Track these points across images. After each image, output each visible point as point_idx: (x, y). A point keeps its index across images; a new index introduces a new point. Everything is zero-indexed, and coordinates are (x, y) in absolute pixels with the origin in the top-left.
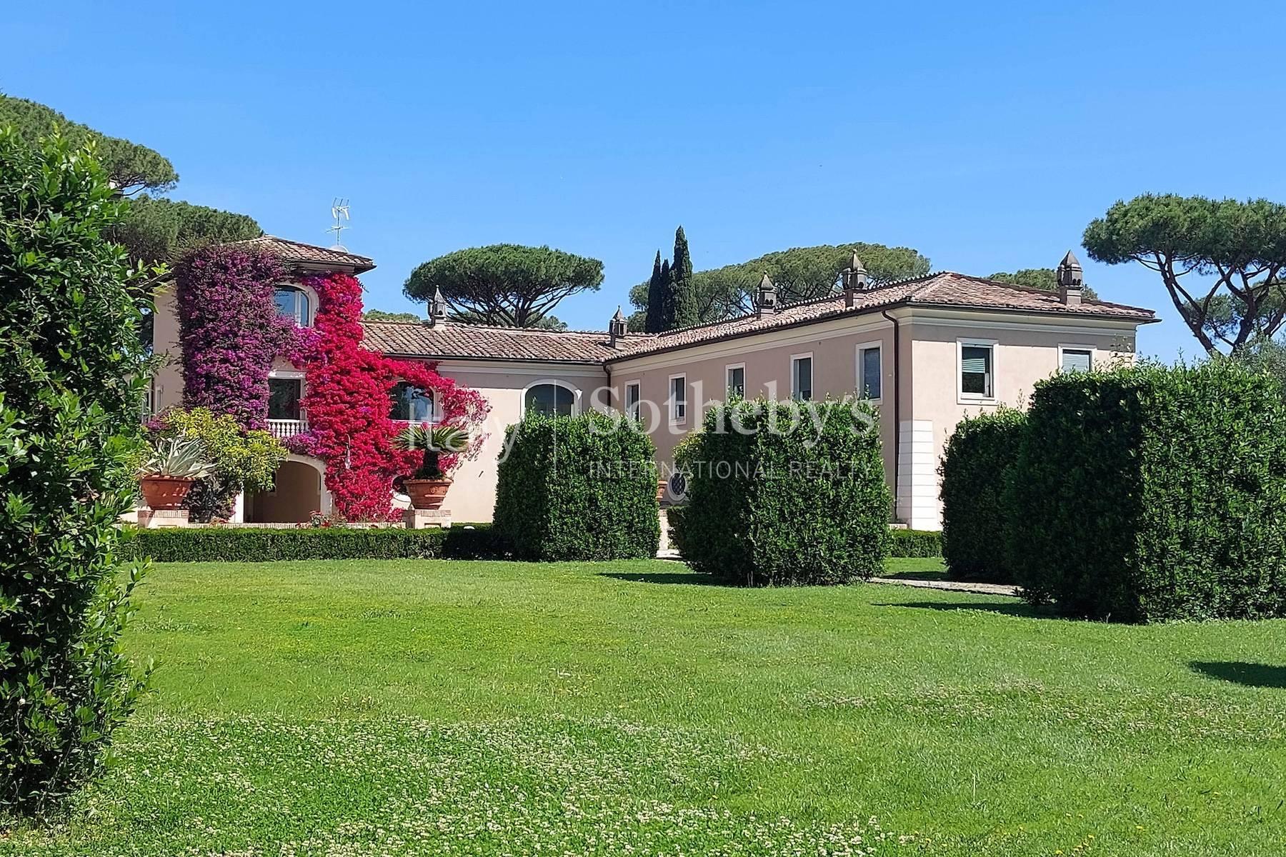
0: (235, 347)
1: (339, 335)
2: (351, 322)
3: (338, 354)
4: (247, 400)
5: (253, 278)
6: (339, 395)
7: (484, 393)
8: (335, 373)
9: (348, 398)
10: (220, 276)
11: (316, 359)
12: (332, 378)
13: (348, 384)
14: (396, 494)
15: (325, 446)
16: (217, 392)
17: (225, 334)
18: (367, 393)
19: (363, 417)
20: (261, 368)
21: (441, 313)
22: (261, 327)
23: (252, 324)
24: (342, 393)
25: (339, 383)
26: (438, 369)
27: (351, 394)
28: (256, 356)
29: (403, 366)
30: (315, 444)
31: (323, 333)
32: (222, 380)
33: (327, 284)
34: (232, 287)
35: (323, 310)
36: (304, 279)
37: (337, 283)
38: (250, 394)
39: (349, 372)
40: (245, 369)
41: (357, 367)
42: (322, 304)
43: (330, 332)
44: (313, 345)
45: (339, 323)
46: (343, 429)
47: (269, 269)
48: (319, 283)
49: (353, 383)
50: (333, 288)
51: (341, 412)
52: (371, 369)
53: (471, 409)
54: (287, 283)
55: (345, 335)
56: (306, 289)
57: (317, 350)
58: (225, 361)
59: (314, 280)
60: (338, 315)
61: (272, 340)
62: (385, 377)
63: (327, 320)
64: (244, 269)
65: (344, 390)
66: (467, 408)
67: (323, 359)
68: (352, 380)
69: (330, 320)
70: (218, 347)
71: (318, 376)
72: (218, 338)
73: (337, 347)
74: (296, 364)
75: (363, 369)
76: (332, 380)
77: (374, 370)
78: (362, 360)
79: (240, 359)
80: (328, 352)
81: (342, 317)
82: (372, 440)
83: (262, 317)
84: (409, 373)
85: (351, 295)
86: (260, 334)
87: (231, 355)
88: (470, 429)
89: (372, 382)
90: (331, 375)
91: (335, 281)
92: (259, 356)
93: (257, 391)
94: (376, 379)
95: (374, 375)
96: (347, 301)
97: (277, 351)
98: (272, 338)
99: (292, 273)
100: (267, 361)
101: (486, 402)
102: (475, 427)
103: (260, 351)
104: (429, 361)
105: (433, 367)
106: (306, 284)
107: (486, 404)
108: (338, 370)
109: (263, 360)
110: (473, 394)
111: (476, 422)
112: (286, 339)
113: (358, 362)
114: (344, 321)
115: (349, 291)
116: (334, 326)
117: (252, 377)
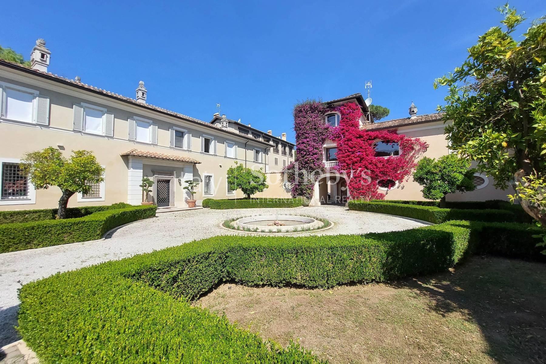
0: (306, 138)
1: (347, 126)
2: (352, 120)
3: (347, 134)
4: (312, 155)
6: (347, 149)
7: (423, 139)
8: (345, 141)
9: (351, 150)
10: (300, 114)
11: (339, 137)
13: (350, 144)
14: (379, 187)
15: (343, 170)
18: (359, 147)
19: (358, 157)
20: (317, 143)
21: (413, 111)
22: (315, 129)
23: (311, 129)
25: (347, 145)
26: (398, 132)
27: (352, 148)
28: (314, 139)
29: (376, 133)
30: (339, 169)
32: (302, 150)
33: (342, 108)
34: (304, 117)
35: (342, 119)
36: (334, 109)
38: (313, 153)
39: (351, 140)
40: (310, 145)
41: (354, 137)
42: (342, 115)
43: (343, 126)
45: (347, 122)
46: (349, 162)
47: (317, 107)
48: (339, 109)
49: (353, 144)
50: (344, 109)
51: (349, 156)
52: (360, 137)
53: (417, 147)
54: (329, 112)
55: (349, 126)
56: (337, 112)
58: (303, 143)
59: (337, 108)
60: (347, 118)
62: (367, 140)
64: (307, 110)
65: (350, 147)
66: (415, 147)
67: (341, 136)
68: (352, 142)
69: (344, 121)
71: (340, 143)
73: (346, 131)
74: (333, 140)
75: (357, 138)
77: (362, 137)
78: (357, 134)
79: (308, 141)
80: (343, 134)
82: (363, 165)
83: (315, 125)
84: (380, 136)
85: (352, 110)
86: (315, 131)
87: (305, 141)
88: (417, 156)
89: (361, 142)
90: (344, 142)
91: (345, 106)
92: (315, 139)
93: (315, 152)
94: (364, 141)
95: (363, 139)
96: (350, 112)
97: (324, 137)
98: (320, 132)
99: (328, 107)
100: (320, 141)
101: (425, 143)
102: (420, 155)
103: (315, 138)
104: (391, 129)
105: (395, 132)
106: (336, 111)
107: (426, 144)
108: (347, 140)
109: (317, 140)
110: (417, 140)
111: (420, 153)
112: (327, 132)
113: (355, 135)
114: (348, 120)
115: (350, 108)
116: (345, 123)
117: (313, 147)
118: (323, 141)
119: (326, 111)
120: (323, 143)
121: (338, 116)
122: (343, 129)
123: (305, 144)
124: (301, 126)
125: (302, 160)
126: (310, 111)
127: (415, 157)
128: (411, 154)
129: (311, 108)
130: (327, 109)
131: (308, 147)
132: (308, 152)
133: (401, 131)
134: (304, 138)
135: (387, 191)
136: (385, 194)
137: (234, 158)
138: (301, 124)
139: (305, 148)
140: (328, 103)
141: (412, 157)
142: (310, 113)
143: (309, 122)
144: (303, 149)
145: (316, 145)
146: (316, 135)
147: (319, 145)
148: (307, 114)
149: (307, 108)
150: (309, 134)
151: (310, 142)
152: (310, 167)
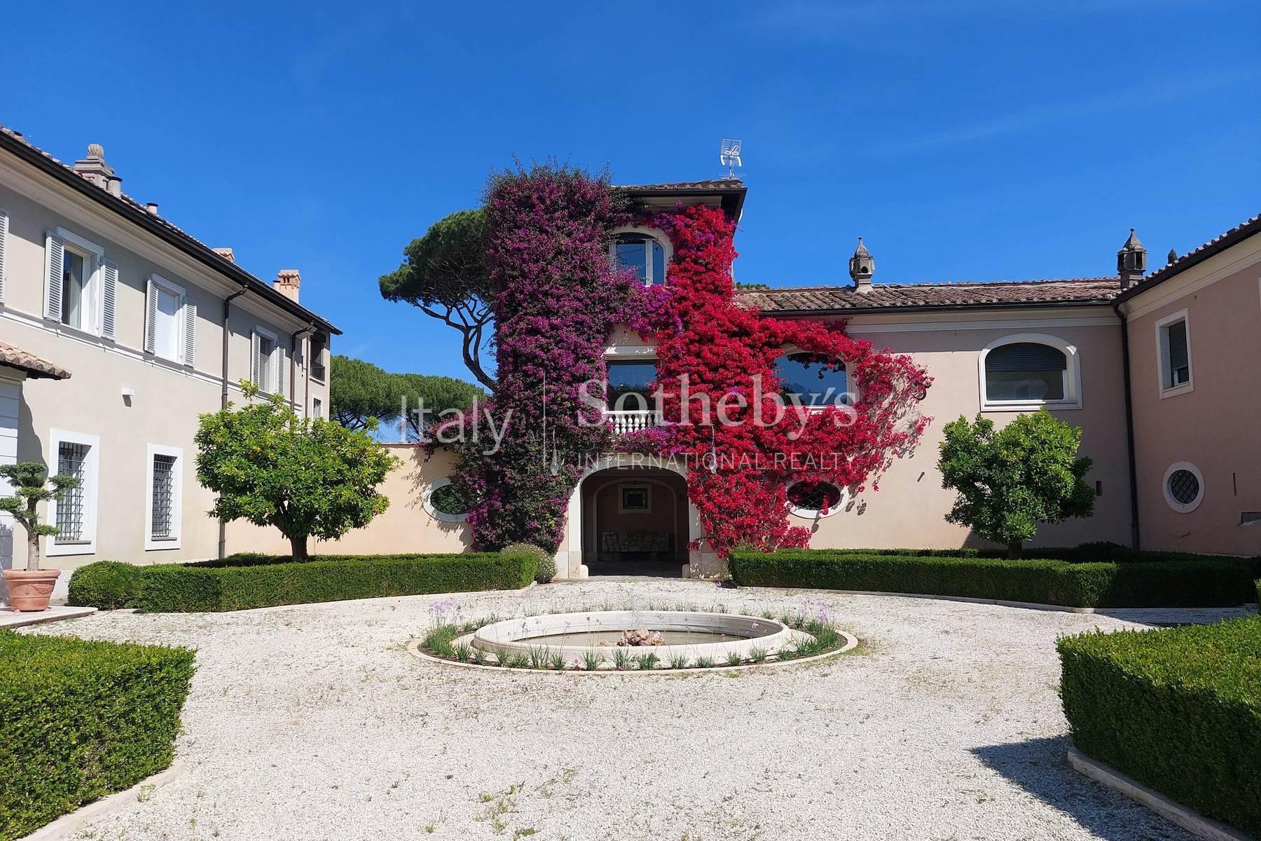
0: (547, 313)
1: (697, 290)
2: (713, 270)
3: (697, 316)
4: (569, 383)
5: (571, 216)
6: (698, 372)
7: (919, 360)
8: (692, 342)
9: (709, 375)
10: (525, 217)
11: (666, 325)
12: (689, 350)
13: (709, 355)
14: (793, 509)
15: (681, 443)
16: (526, 374)
17: (533, 296)
18: (738, 367)
20: (588, 340)
21: (865, 270)
22: (583, 282)
23: (569, 279)
24: (702, 368)
25: (698, 355)
26: (850, 330)
27: (715, 370)
28: (577, 323)
29: (790, 327)
30: (668, 441)
31: (675, 289)
32: (532, 358)
33: (679, 221)
34: (541, 231)
35: (678, 259)
36: (648, 218)
37: (692, 219)
38: (573, 376)
39: (711, 340)
40: (562, 341)
41: (723, 332)
42: (676, 250)
43: (685, 287)
44: (660, 307)
45: (696, 273)
47: (591, 201)
48: (669, 222)
49: (717, 354)
50: (687, 226)
52: (743, 332)
53: (901, 384)
54: (629, 229)
55: (704, 288)
56: (655, 233)
57: (667, 313)
58: (534, 331)
59: (661, 218)
60: (695, 262)
61: (601, 300)
62: (764, 344)
63: (681, 271)
64: (554, 203)
65: (706, 365)
66: (895, 382)
67: (674, 323)
68: (715, 349)
69: (686, 270)
70: (526, 314)
71: (672, 347)
72: (525, 300)
73: (694, 306)
74: (644, 335)
75: (733, 334)
76: (689, 353)
77: (748, 334)
78: (731, 322)
79: (553, 327)
80: (683, 314)
81: (701, 265)
82: (749, 432)
83: (584, 269)
84: (802, 336)
85: (713, 233)
86: (582, 292)
87: (543, 323)
88: (899, 412)
89: (746, 351)
90: (687, 345)
91: (691, 217)
92: (582, 323)
93: (581, 371)
94: (752, 347)
95: (748, 341)
96: (708, 241)
97: (612, 317)
98: (600, 298)
99: (628, 209)
100: (598, 332)
101: (923, 372)
102: (908, 409)
103: (585, 317)
104: (832, 318)
105: (839, 327)
106: (654, 227)
107: (924, 375)
108: (697, 337)
109: (591, 328)
110: (902, 361)
111: (909, 402)
112: (623, 299)
113: (724, 325)
114: (703, 269)
115: (710, 228)
116: (690, 278)
117: (573, 352)
118: (607, 333)
119: (623, 222)
120: (606, 342)
121: (658, 249)
122: (683, 298)
123: (543, 336)
124: (524, 261)
125: (527, 398)
126: (566, 212)
127: (895, 413)
128: (886, 404)
129: (570, 196)
130: (624, 215)
131: (556, 351)
132: (555, 369)
133: (858, 327)
134: (539, 314)
135: (817, 519)
136: (810, 530)
137: (182, 362)
138: (525, 256)
139: (542, 354)
140: (632, 194)
141: (887, 413)
142: (564, 216)
143: (559, 253)
144: (536, 357)
145: (585, 344)
146: (587, 305)
147: (593, 345)
148: (551, 219)
149: (553, 197)
150: (558, 300)
151: (564, 332)
152: (558, 426)
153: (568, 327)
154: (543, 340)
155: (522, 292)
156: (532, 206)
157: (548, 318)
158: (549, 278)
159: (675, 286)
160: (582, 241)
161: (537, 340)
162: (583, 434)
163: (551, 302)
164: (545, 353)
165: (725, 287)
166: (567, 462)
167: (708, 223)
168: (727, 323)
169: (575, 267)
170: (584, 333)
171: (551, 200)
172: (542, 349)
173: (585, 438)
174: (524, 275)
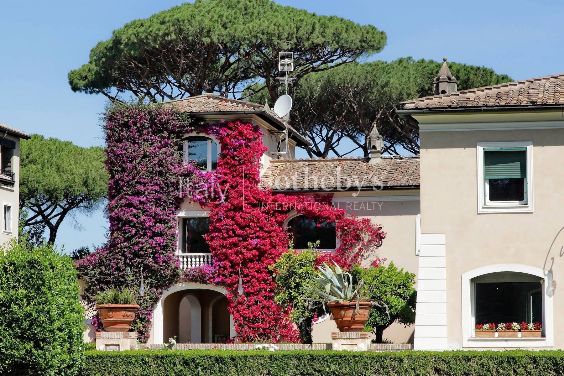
0: (137, 194)
1: (233, 176)
2: (244, 163)
3: (233, 193)
4: (152, 237)
5: (153, 133)
6: (233, 230)
7: (376, 221)
8: (229, 210)
9: (240, 232)
10: (125, 134)
12: (227, 215)
13: (239, 219)
16: (125, 232)
17: (130, 183)
18: (258, 226)
19: (255, 248)
20: (164, 209)
21: (375, 147)
22: (160, 173)
23: (151, 173)
24: (235, 227)
25: (233, 218)
26: (334, 201)
27: (242, 228)
28: (156, 199)
29: (293, 200)
30: (213, 274)
31: (220, 176)
32: (128, 222)
33: (224, 132)
34: (135, 143)
35: (223, 156)
36: (206, 128)
38: (153, 232)
39: (241, 209)
40: (146, 211)
41: (248, 204)
42: (222, 149)
43: (226, 174)
45: (233, 166)
46: (236, 259)
47: (165, 123)
48: (217, 131)
49: (244, 218)
50: (228, 135)
51: (235, 245)
52: (261, 204)
53: (366, 237)
54: (194, 134)
55: (238, 175)
56: (211, 136)
58: (130, 205)
59: (213, 129)
60: (233, 158)
62: (275, 212)
63: (224, 163)
65: (238, 225)
66: (362, 235)
68: (243, 215)
69: (227, 163)
70: (125, 194)
71: (217, 213)
72: (125, 186)
73: (232, 187)
74: (202, 204)
75: (254, 206)
76: (228, 217)
78: (254, 198)
79: (141, 202)
81: (236, 160)
83: (161, 166)
85: (244, 140)
86: (160, 180)
87: (135, 200)
88: (365, 255)
89: (263, 216)
90: (226, 212)
91: (231, 129)
92: (159, 199)
93: (159, 230)
94: (268, 213)
95: (265, 210)
96: (241, 145)
98: (172, 183)
99: (191, 125)
100: (171, 203)
101: (380, 229)
102: (370, 253)
103: (161, 195)
104: (322, 194)
105: (328, 201)
106: (209, 133)
107: (381, 231)
108: (232, 208)
109: (166, 202)
110: (366, 222)
111: (371, 248)
113: (249, 199)
114: (237, 163)
115: (242, 137)
116: (230, 169)
117: (154, 218)
118: (178, 203)
119: (190, 131)
120: (178, 208)
121: (214, 147)
122: (224, 182)
123: (135, 208)
124: (124, 162)
125: (126, 247)
126: (150, 130)
127: (362, 256)
128: (356, 250)
129: (152, 121)
130: (189, 128)
131: (143, 218)
132: (142, 229)
133: (339, 199)
134: (133, 194)
138: (125, 159)
139: (134, 219)
140: (192, 115)
141: (357, 255)
142: (149, 133)
143: (145, 156)
144: (131, 221)
145: (161, 213)
146: (163, 188)
147: (168, 212)
148: (142, 135)
149: (141, 121)
150: (145, 186)
151: (147, 206)
152: (144, 265)
153: (150, 202)
154: (135, 211)
155: (123, 180)
156: (129, 127)
157: (138, 196)
158: (139, 172)
159: (220, 173)
160: (159, 148)
161: (131, 211)
162: (161, 269)
163: (139, 187)
164: (137, 219)
165: (252, 174)
166: (151, 287)
167: (241, 133)
168: (251, 198)
169: (155, 165)
170: (161, 205)
171: (141, 124)
172: (135, 217)
173: (162, 272)
174: (123, 170)
